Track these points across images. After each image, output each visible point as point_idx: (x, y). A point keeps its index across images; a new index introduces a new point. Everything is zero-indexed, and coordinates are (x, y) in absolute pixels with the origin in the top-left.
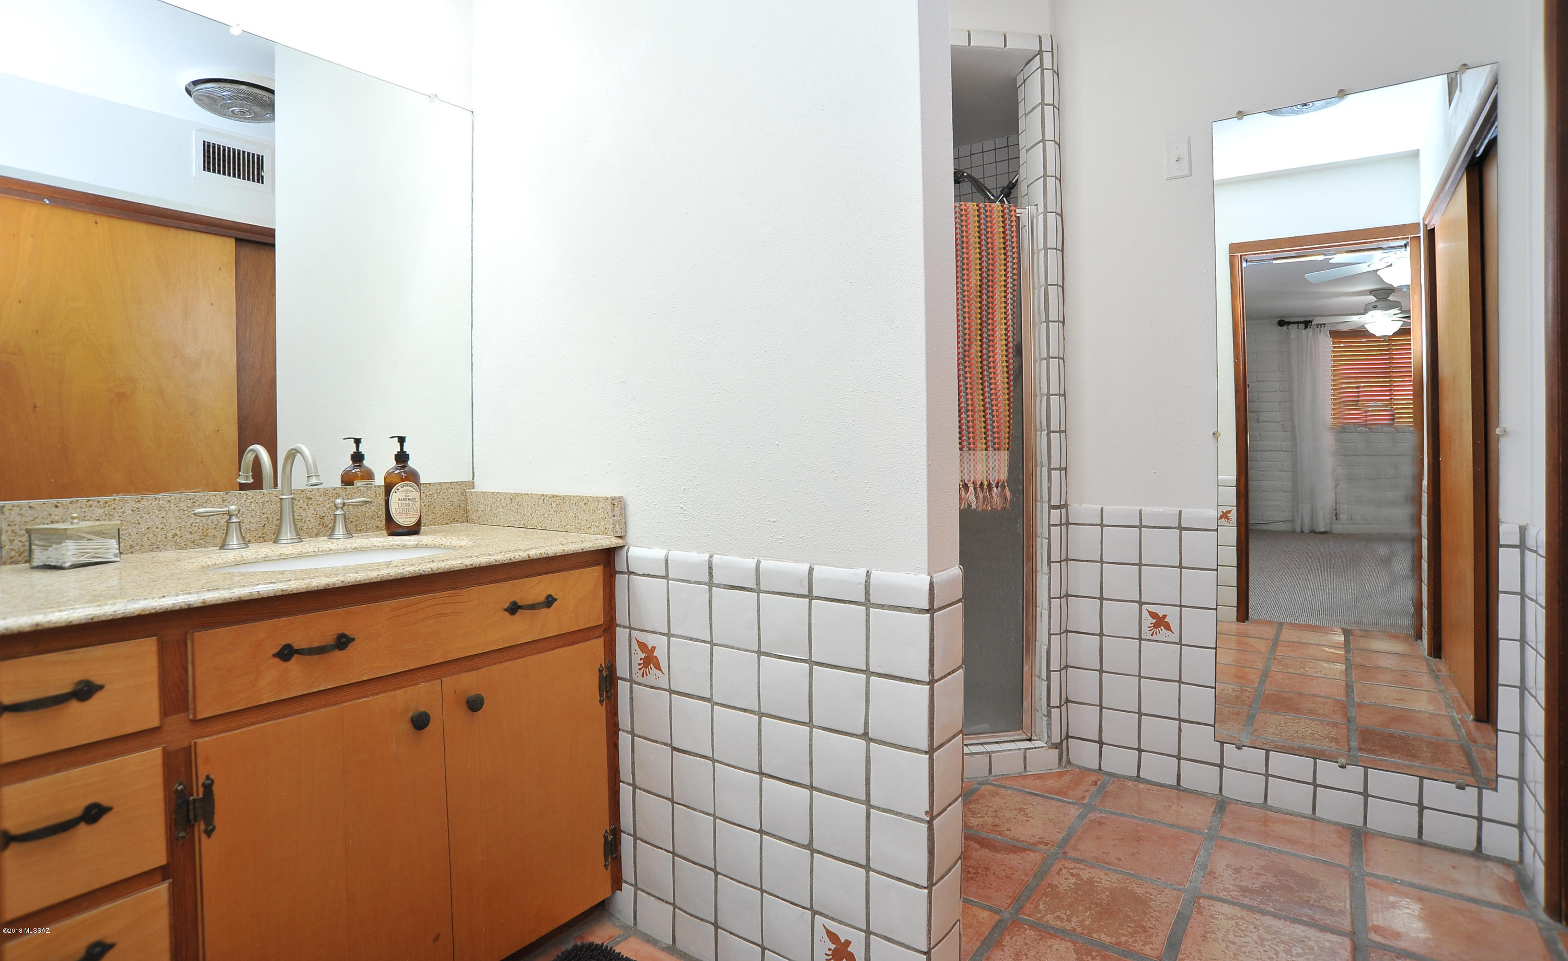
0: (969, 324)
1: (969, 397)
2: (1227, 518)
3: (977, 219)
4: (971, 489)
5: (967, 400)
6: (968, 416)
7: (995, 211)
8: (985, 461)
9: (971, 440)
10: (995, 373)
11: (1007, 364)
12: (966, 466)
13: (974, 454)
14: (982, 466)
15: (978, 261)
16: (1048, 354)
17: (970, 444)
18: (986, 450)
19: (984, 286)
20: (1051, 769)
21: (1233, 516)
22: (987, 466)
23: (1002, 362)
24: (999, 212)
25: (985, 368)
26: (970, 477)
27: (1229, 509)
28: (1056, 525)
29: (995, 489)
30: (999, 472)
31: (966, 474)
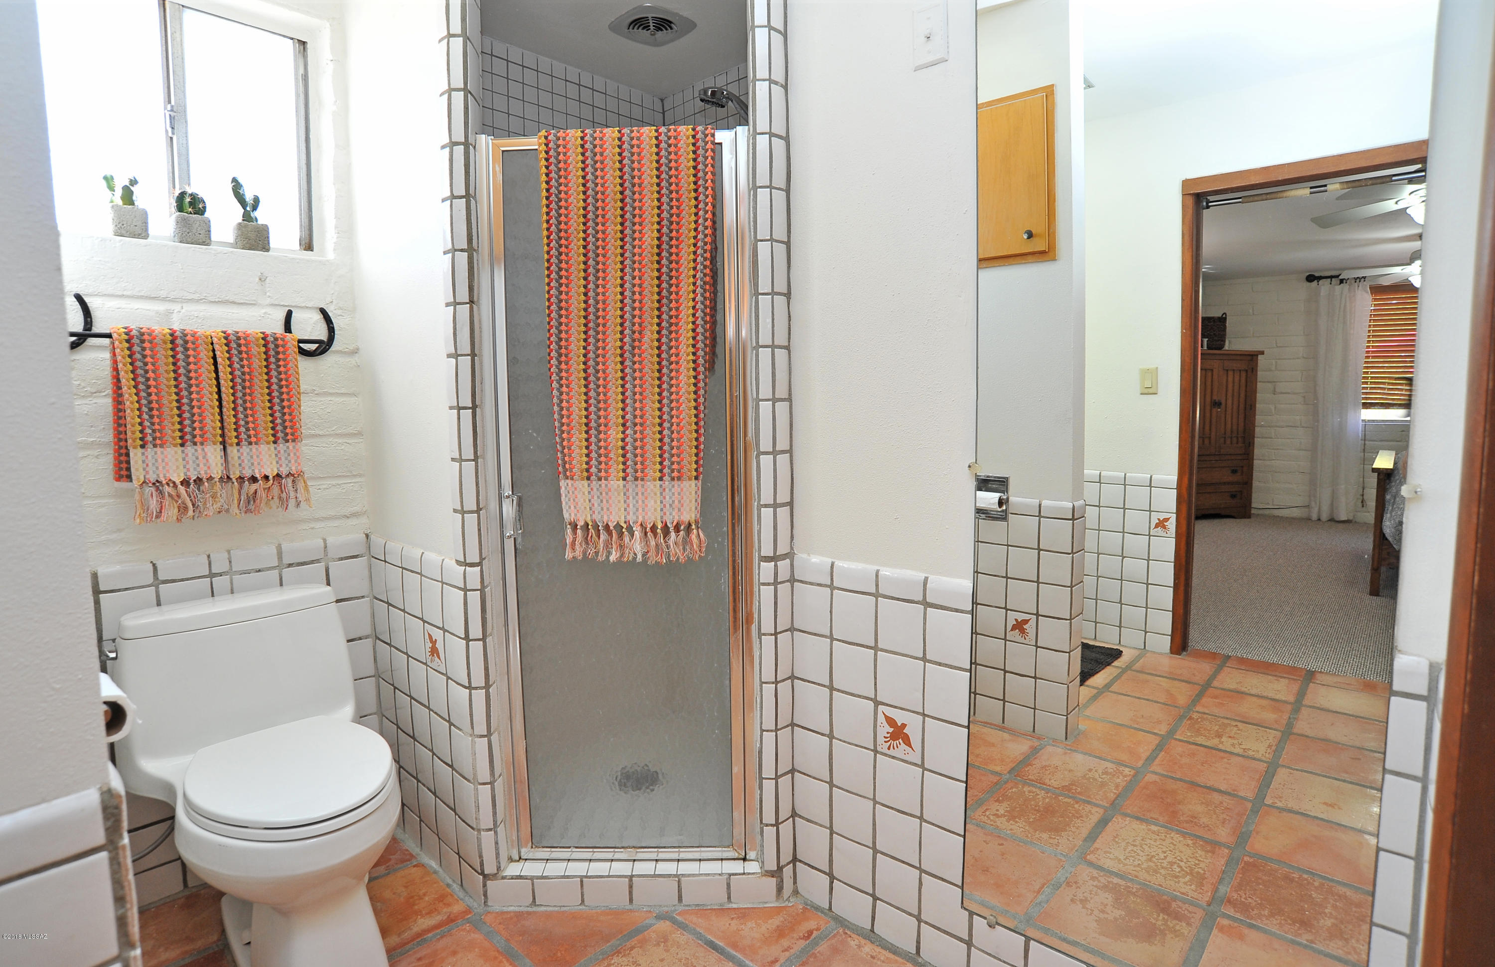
0: (641, 302)
1: (638, 405)
2: (1164, 527)
3: (655, 150)
4: (637, 534)
5: (635, 409)
6: (635, 432)
7: (682, 137)
8: (659, 494)
9: (639, 466)
10: (677, 371)
11: (694, 358)
12: (631, 501)
13: (643, 486)
14: (655, 502)
15: (656, 211)
16: (757, 342)
17: (636, 471)
18: (661, 479)
19: (665, 246)
20: (766, 903)
21: (1172, 525)
22: (661, 502)
23: (688, 355)
24: (688, 138)
25: (664, 363)
26: (637, 517)
27: (1167, 516)
28: (768, 584)
29: (673, 534)
30: (679, 510)
31: (631, 513)
